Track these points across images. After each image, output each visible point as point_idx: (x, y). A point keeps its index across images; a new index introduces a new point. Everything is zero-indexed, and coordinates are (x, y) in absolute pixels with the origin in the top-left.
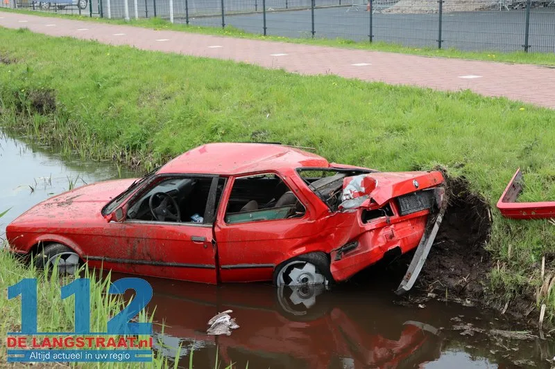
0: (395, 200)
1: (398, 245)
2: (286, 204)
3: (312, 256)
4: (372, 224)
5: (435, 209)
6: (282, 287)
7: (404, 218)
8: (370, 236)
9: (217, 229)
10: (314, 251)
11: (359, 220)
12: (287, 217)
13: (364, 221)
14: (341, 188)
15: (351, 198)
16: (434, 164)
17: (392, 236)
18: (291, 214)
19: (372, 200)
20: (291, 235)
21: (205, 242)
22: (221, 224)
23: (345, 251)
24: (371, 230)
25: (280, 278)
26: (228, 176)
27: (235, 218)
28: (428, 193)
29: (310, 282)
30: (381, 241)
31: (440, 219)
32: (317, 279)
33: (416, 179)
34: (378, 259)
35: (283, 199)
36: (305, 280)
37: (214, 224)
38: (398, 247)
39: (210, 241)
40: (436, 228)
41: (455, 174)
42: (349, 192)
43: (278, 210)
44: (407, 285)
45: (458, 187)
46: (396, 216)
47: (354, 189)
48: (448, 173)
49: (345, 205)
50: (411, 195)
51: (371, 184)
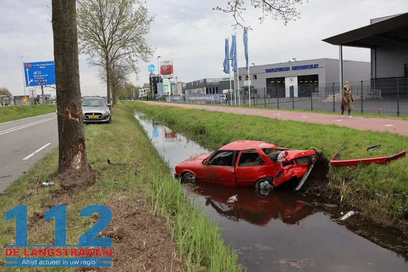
0: (295, 159)
2: (258, 160)
3: (267, 178)
4: (286, 167)
5: (311, 163)
6: (258, 188)
7: (298, 166)
8: (286, 171)
9: (236, 168)
11: (282, 165)
13: (284, 166)
14: (278, 155)
16: (312, 147)
17: (293, 172)
18: (260, 164)
19: (286, 159)
20: (260, 171)
23: (278, 176)
24: (286, 169)
25: (257, 185)
26: (240, 151)
27: (242, 165)
28: (307, 157)
29: (267, 187)
30: (289, 173)
31: (312, 166)
32: (269, 186)
33: (304, 152)
34: (289, 179)
35: (258, 158)
36: (265, 186)
38: (296, 175)
39: (233, 172)
40: (311, 169)
41: (319, 151)
43: (256, 162)
44: (298, 188)
45: (320, 156)
46: (296, 165)
48: (317, 151)
49: (279, 161)
50: (301, 158)
51: (286, 154)
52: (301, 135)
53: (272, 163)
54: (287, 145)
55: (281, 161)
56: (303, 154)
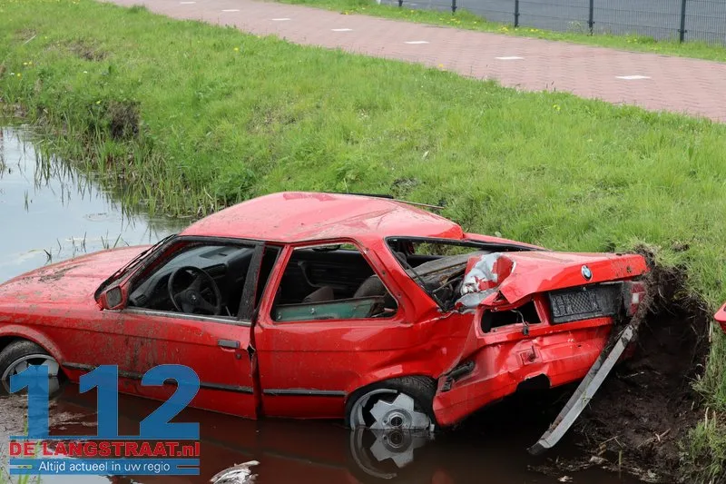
0: (544, 296)
1: (544, 371)
2: (368, 295)
3: (407, 382)
4: (499, 335)
5: (621, 317)
6: (361, 430)
7: (557, 329)
8: (494, 353)
9: (257, 329)
10: (413, 375)
11: (477, 324)
12: (370, 316)
13: (486, 329)
14: (462, 274)
15: (475, 291)
16: (634, 242)
17: (532, 357)
18: (377, 312)
19: (500, 296)
20: (373, 345)
21: (239, 349)
22: (265, 322)
23: (456, 377)
24: (495, 345)
25: (357, 415)
26: (282, 245)
27: (288, 312)
28: (606, 287)
29: (405, 425)
30: (513, 363)
31: (628, 333)
32: (418, 420)
33: (587, 265)
34: (507, 394)
35: (366, 286)
36: (397, 421)
37: (255, 322)
38: (543, 375)
39: (245, 348)
40: (619, 348)
41: (668, 260)
42: (473, 281)
43: (355, 304)
44: (550, 439)
45: (669, 283)
46: (545, 323)
47: (481, 276)
48: (657, 259)
49: (465, 301)
50: (574, 290)
51: (504, 269)
52: (598, 173)
53: (433, 312)
54: (523, 223)
55: (477, 300)
56: (586, 272)
